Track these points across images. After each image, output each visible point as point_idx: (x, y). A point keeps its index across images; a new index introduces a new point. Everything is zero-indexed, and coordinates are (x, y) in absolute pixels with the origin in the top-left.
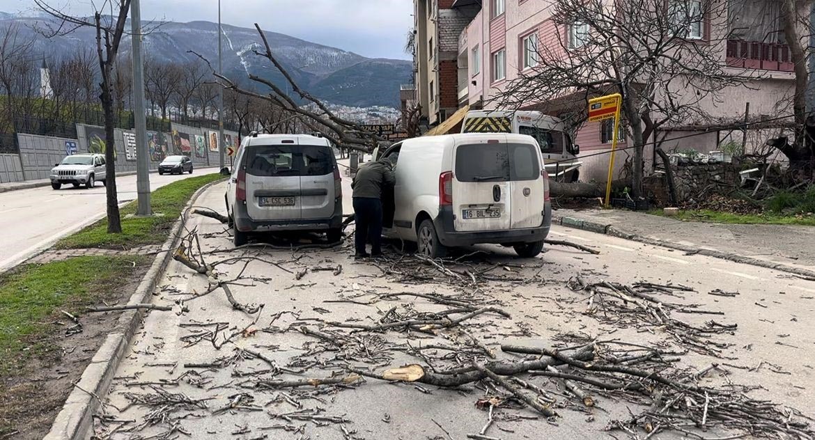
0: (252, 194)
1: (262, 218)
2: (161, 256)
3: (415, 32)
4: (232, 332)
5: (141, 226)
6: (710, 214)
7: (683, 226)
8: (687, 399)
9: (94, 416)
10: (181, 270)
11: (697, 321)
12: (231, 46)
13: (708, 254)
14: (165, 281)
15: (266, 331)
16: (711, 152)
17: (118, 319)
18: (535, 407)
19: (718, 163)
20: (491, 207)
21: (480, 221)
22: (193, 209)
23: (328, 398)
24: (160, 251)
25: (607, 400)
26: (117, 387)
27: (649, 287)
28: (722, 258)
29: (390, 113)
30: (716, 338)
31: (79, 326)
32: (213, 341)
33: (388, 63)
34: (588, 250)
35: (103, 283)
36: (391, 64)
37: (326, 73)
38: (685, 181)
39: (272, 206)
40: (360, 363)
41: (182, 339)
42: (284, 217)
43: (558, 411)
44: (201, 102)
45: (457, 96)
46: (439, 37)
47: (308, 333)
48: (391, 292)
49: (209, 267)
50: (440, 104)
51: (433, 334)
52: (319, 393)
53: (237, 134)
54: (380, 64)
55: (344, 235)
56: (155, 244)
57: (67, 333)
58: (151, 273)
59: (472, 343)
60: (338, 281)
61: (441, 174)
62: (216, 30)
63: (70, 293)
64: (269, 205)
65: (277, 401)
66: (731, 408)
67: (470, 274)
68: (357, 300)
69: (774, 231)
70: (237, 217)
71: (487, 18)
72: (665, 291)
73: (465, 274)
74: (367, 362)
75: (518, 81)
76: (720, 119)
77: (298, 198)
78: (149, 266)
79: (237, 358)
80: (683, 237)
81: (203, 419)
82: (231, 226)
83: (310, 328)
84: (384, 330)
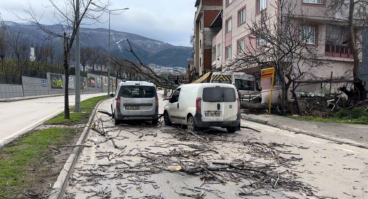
0: (123, 105)
1: (126, 114)
2: (86, 128)
3: (194, 36)
4: (115, 155)
5: (77, 116)
6: (312, 118)
7: (298, 122)
8: (272, 179)
9: (69, 179)
10: (94, 134)
11: (288, 157)
12: (114, 39)
13: (304, 133)
14: (88, 138)
15: (127, 155)
16: (315, 92)
17: (73, 149)
18: (219, 180)
19: (319, 97)
20: (216, 112)
21: (212, 117)
22: (98, 110)
23: (149, 176)
24: (86, 126)
25: (245, 179)
26: (75, 171)
27: (275, 144)
28: (309, 135)
29: (183, 70)
30: (293, 162)
31: (59, 151)
32: (108, 157)
33: (183, 48)
34: (256, 131)
35: (65, 137)
36: (185, 49)
37: (156, 52)
38: (303, 104)
39: (130, 109)
40: (161, 166)
41: (97, 157)
42: (135, 114)
43: (227, 182)
44: (101, 64)
45: (211, 64)
46: (204, 39)
47: (142, 156)
48: (175, 144)
49: (106, 133)
50: (204, 68)
51: (189, 158)
52: (145, 174)
53: (116, 78)
54: (179, 49)
55: (159, 122)
56: (83, 124)
57: (55, 154)
58: (83, 134)
59: (202, 161)
60: (155, 139)
61: (197, 99)
62: (108, 32)
63: (54, 140)
64: (129, 109)
65: (131, 176)
66: (286, 182)
67: (207, 138)
68: (161, 146)
69: (336, 125)
70: (116, 114)
71: (224, 33)
72: (281, 146)
73: (205, 138)
74: (163, 166)
75: (234, 61)
76: (321, 78)
77: (141, 107)
78: (82, 132)
79: (117, 163)
80: (297, 127)
81: (106, 181)
82: (113, 117)
83: (144, 155)
84: (171, 156)
